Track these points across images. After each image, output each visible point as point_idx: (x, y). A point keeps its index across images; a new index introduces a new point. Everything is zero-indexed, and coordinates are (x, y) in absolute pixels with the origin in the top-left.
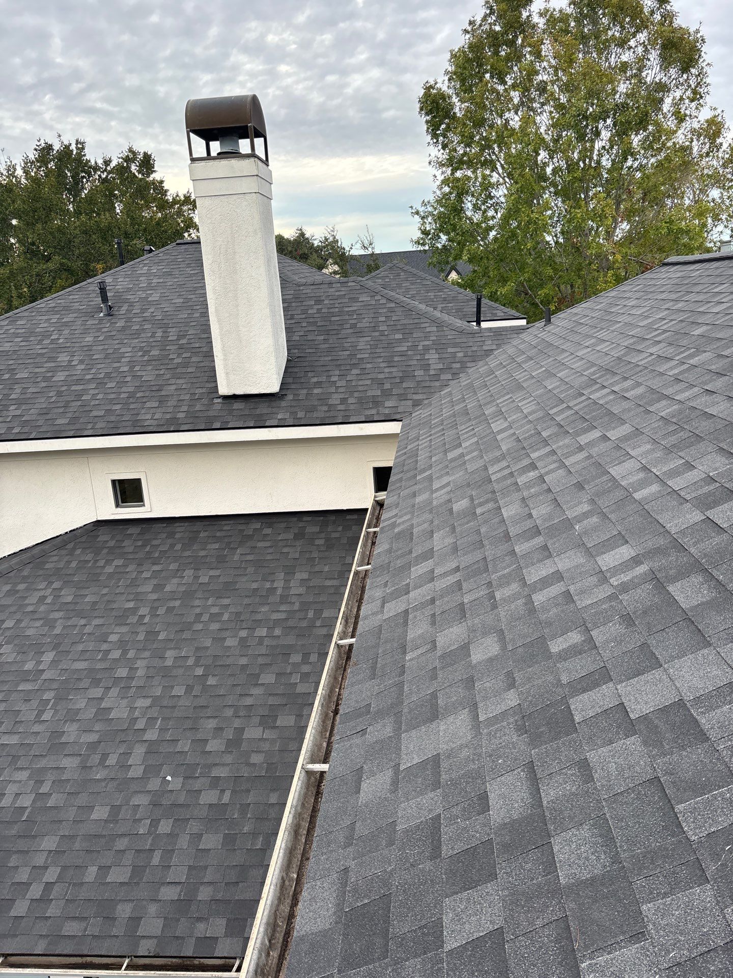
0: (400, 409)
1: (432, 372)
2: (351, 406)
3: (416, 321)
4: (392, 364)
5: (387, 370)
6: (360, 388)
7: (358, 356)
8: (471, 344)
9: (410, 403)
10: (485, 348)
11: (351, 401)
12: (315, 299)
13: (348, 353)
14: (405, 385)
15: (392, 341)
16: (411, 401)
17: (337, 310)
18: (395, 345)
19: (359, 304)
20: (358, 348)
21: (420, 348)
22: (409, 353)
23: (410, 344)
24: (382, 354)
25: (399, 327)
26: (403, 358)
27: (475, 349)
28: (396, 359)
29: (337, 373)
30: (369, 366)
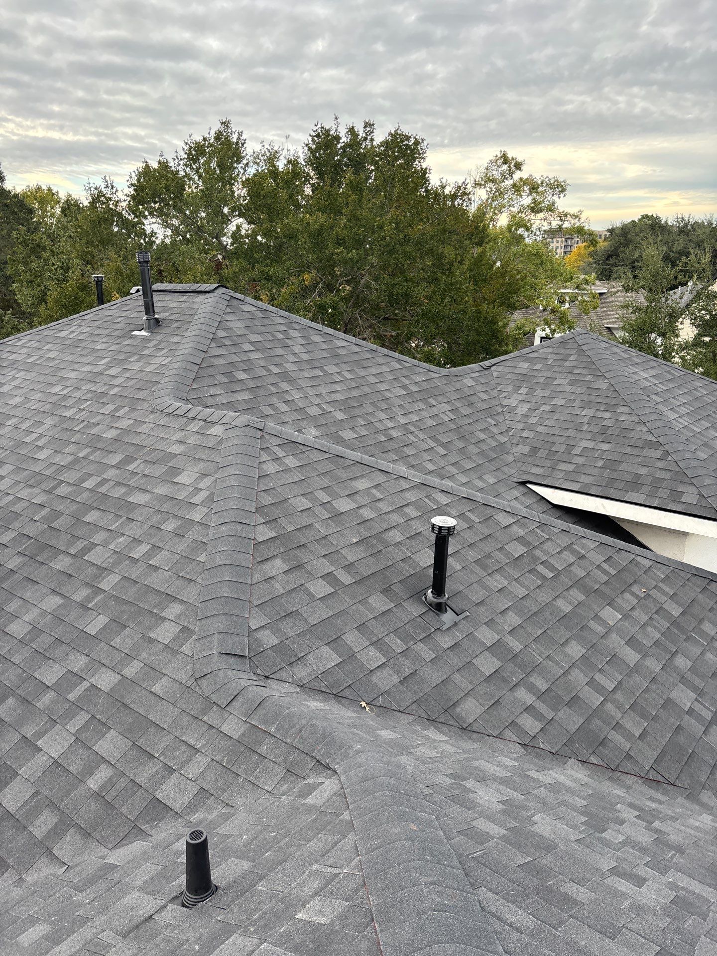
3: (175, 588)
8: (160, 746)
10: (167, 790)
17: (120, 492)
18: (59, 652)
19: (164, 490)
21: (76, 693)
22: (46, 699)
23: (80, 664)
25: (131, 593)
26: (16, 714)
27: (145, 774)
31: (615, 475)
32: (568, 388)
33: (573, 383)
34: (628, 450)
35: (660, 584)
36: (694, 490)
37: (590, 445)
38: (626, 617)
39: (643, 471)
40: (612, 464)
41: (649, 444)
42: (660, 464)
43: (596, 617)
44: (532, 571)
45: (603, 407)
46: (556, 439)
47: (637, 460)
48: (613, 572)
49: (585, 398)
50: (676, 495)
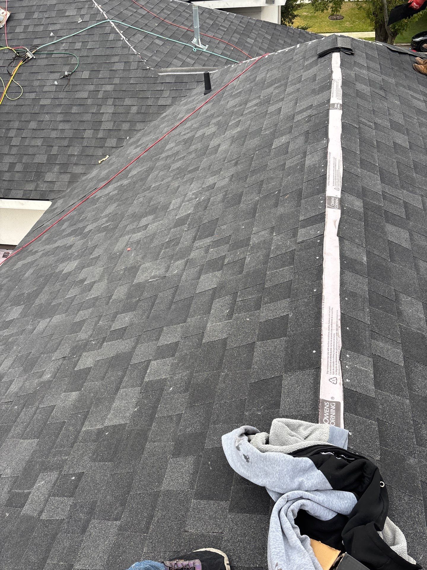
0: (56, 187)
1: (100, 135)
2: (17, 175)
3: (108, 52)
4: (68, 118)
5: (61, 126)
6: (31, 151)
7: (42, 102)
8: (148, 94)
9: (66, 178)
10: (161, 102)
11: (19, 167)
12: (26, 9)
13: (33, 95)
14: (70, 151)
15: (78, 82)
16: (69, 176)
17: (41, 28)
18: (78, 88)
19: (64, 21)
20: (46, 89)
21: (100, 95)
22: (89, 101)
23: (92, 88)
24: (64, 102)
25: (90, 60)
26: (81, 109)
27: (150, 102)
28: (74, 110)
29: (16, 125)
30: (47, 117)
35: (261, 29)
38: (255, 40)
43: (246, 42)
44: (219, 29)
48: (245, 26)
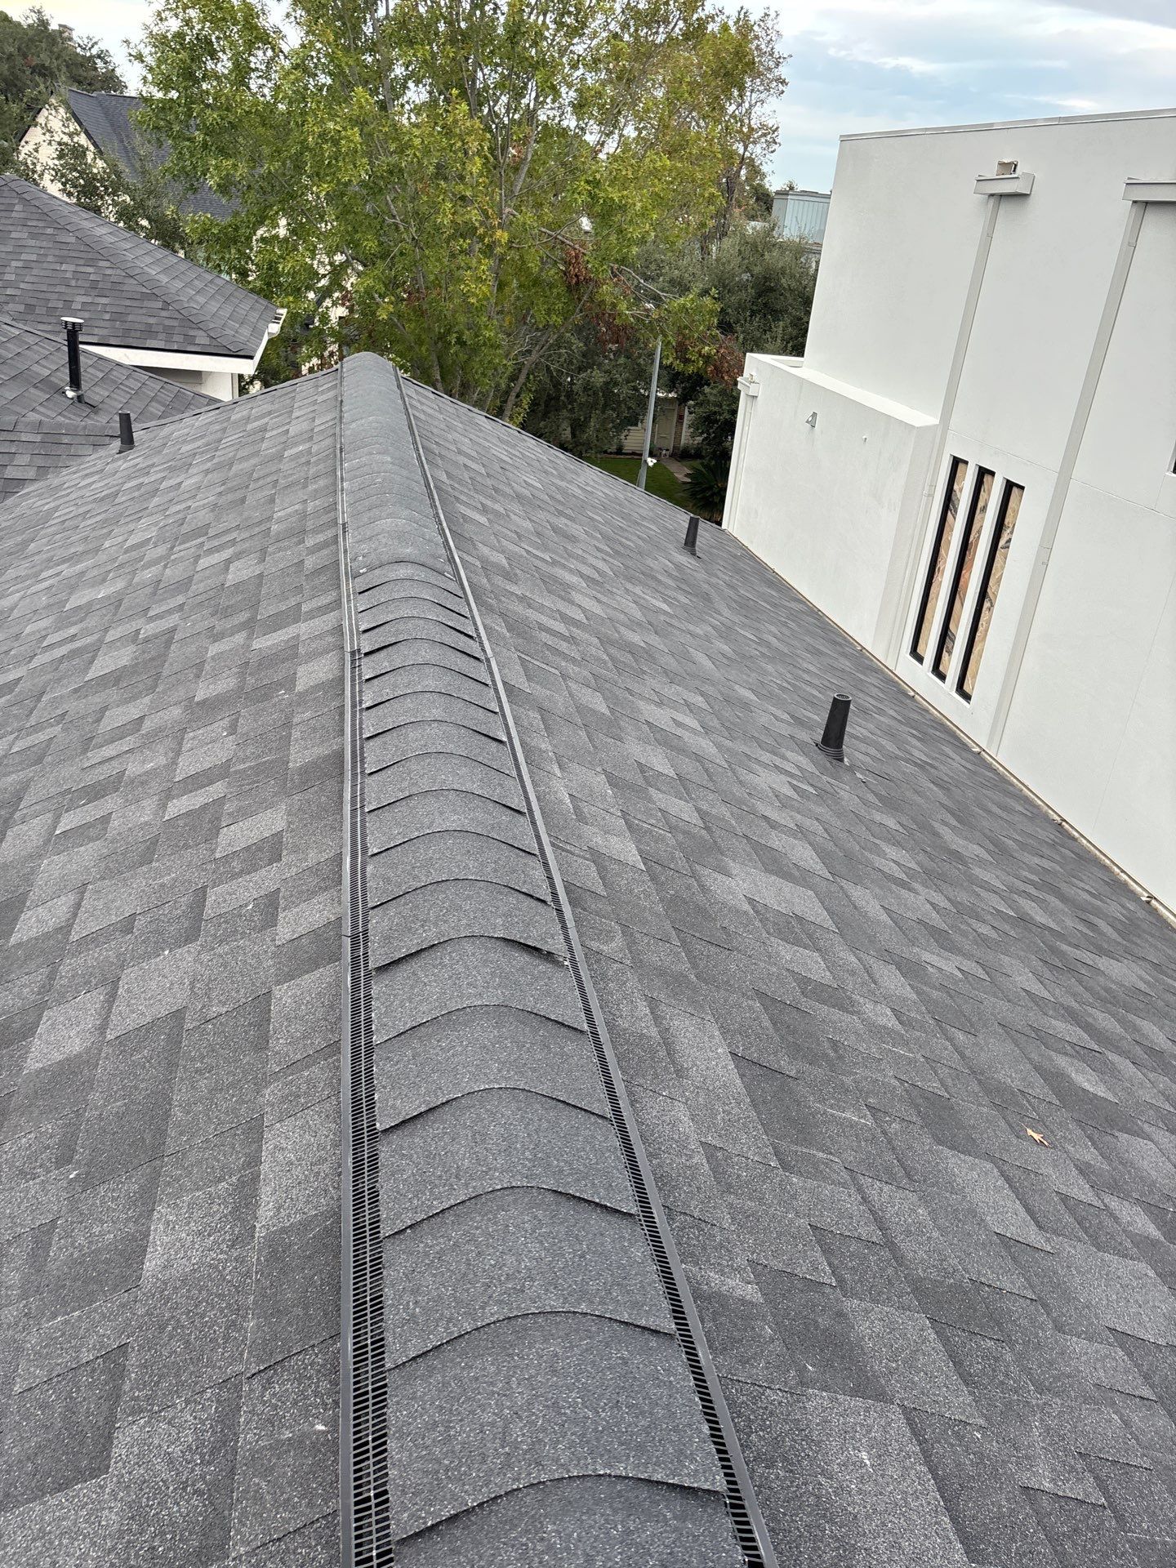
31: (127, 326)
32: (32, 243)
33: (33, 236)
34: (128, 303)
36: (201, 333)
37: (89, 299)
39: (152, 321)
40: (118, 316)
41: (145, 297)
42: (164, 314)
45: (82, 262)
46: (48, 296)
47: (141, 311)
49: (57, 252)
50: (190, 339)
